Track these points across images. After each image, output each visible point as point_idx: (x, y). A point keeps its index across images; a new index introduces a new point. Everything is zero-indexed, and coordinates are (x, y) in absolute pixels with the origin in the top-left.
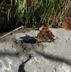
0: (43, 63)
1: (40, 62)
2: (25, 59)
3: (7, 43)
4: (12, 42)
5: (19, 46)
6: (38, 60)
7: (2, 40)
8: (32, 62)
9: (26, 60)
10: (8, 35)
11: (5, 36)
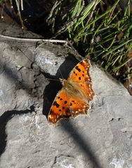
0: (44, 135)
1: (39, 131)
2: (22, 106)
3: (17, 58)
4: (26, 60)
5: (31, 76)
6: (39, 124)
7: (15, 45)
8: (28, 121)
9: (23, 109)
10: (31, 43)
11: (24, 42)
